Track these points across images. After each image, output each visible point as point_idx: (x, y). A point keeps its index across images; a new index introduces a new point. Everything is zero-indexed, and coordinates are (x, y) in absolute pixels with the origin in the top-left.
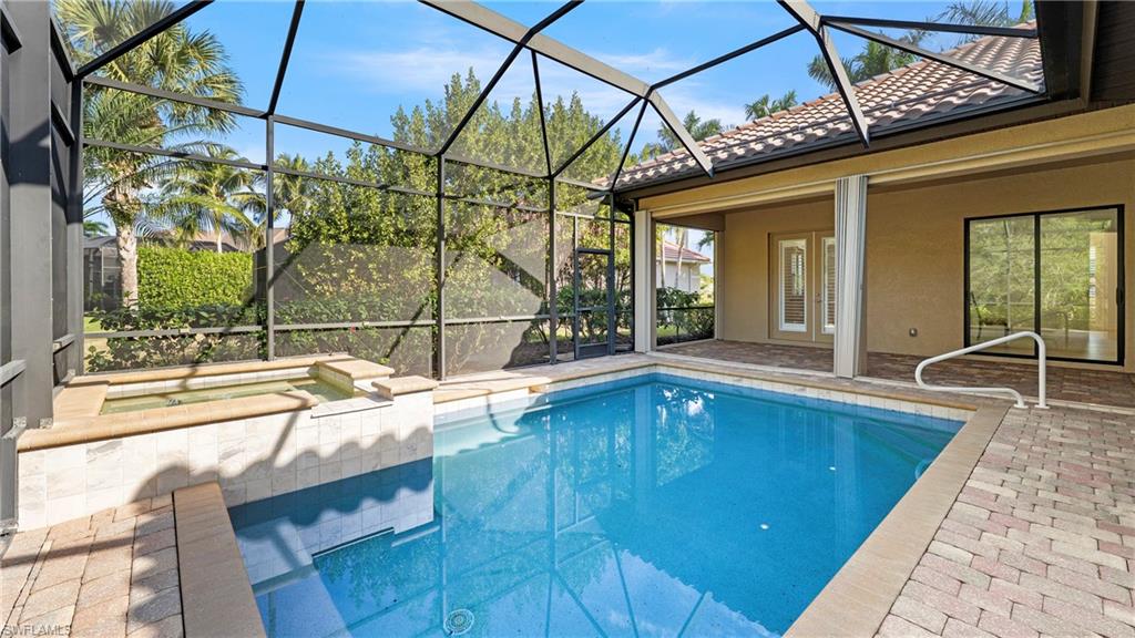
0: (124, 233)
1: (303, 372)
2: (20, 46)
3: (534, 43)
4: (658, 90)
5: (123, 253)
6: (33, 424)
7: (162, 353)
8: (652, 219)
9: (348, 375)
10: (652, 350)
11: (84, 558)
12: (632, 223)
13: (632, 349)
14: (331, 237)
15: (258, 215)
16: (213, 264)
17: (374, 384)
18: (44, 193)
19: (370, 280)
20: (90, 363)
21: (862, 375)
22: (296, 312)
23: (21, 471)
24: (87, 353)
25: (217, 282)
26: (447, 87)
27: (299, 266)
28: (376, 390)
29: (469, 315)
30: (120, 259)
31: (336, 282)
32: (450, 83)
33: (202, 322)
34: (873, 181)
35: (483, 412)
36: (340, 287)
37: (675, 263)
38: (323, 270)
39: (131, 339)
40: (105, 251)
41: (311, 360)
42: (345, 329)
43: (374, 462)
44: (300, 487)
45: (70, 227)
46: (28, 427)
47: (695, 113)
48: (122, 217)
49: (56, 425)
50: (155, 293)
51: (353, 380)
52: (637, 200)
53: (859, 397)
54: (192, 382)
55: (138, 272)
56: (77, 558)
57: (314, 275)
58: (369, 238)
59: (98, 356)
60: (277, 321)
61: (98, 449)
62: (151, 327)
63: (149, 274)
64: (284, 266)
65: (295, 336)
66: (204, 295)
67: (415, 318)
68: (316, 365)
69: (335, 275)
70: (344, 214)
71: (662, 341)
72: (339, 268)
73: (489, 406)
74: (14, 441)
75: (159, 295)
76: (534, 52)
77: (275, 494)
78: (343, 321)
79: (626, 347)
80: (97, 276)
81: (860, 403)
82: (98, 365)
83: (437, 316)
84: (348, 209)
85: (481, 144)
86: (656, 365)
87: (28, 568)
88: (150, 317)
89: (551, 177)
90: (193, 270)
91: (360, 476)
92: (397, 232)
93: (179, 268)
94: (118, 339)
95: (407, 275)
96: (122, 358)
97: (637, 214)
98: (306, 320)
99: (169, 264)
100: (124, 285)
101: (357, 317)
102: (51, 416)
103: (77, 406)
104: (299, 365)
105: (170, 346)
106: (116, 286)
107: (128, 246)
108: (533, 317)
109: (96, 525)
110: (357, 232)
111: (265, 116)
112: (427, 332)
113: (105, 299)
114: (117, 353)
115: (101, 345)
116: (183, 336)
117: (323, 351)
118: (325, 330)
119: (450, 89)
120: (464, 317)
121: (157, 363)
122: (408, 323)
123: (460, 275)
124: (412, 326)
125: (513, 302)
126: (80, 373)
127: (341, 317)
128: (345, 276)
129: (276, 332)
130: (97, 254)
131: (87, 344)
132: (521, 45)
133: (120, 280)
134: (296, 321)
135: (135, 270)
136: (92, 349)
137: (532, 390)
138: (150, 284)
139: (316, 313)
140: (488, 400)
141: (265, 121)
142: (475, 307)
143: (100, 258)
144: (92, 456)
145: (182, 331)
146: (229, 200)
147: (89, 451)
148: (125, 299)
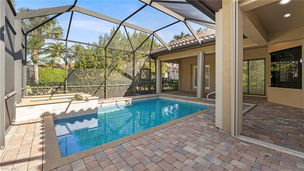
0: (35, 65)
1: (73, 96)
2: (16, 34)
3: (123, 24)
4: (156, 32)
5: (35, 70)
6: (18, 103)
7: (43, 92)
8: (160, 61)
9: (81, 96)
10: (160, 93)
11: (27, 124)
12: (156, 62)
13: (156, 93)
14: (82, 66)
15: (69, 59)
16: (58, 72)
17: (86, 98)
18: (20, 61)
19: (92, 76)
20: (28, 94)
21: (203, 98)
22: (73, 83)
23: (16, 111)
24: (27, 92)
25: (59, 77)
26: (111, 30)
27: (75, 73)
28: (86, 99)
29: (114, 84)
30: (34, 71)
31: (84, 77)
32: (112, 29)
33: (52, 85)
34: (205, 53)
35: (115, 105)
36: (85, 78)
37: (174, 71)
38: (81, 74)
39: (36, 89)
40: (31, 69)
41: (75, 94)
42: (84, 87)
43: (84, 113)
44: (69, 117)
45: (24, 66)
46: (17, 103)
47: (183, 32)
48: (35, 62)
49: (22, 103)
50: (43, 80)
51: (82, 97)
52: (157, 56)
53: (199, 102)
54: (52, 98)
55: (39, 74)
56: (26, 125)
57: (78, 75)
58: (91, 66)
59: (29, 93)
60: (68, 85)
61: (30, 107)
62: (41, 86)
63: (42, 75)
64: (71, 74)
65: (72, 89)
66: (55, 80)
67: (101, 85)
68: (76, 95)
69: (83, 75)
70: (85, 61)
71: (163, 91)
72: (84, 73)
73: (117, 104)
74: (15, 105)
75: (44, 80)
76: (124, 26)
77: (64, 118)
78: (84, 85)
79: (154, 92)
80: (29, 75)
81: (199, 104)
82: (29, 94)
83: (105, 84)
84: (87, 60)
85: (119, 44)
86: (159, 96)
87: (18, 126)
88: (40, 84)
89: (134, 52)
90: (53, 74)
91: (81, 116)
92: (98, 65)
93: (49, 73)
94: (33, 89)
95: (101, 75)
96: (34, 92)
97: (157, 60)
98: (75, 85)
99: (47, 72)
100: (35, 77)
101: (87, 84)
102: (21, 101)
103: (26, 101)
104: (72, 95)
105: (45, 91)
106: (33, 78)
107: (36, 68)
108: (130, 85)
109: (29, 121)
110: (88, 65)
111: (65, 40)
112: (103, 88)
113: (31, 81)
114: (33, 92)
115: (30, 90)
116: (47, 88)
117: (79, 92)
118: (79, 87)
119: (112, 31)
120: (113, 84)
121: (42, 94)
122: (100, 86)
123: (114, 75)
124: (101, 86)
125: (124, 81)
126: (26, 96)
127: (83, 85)
128: (86, 75)
129: (67, 87)
130: (29, 70)
131: (27, 90)
132: (120, 25)
133: (34, 76)
134: (72, 85)
135: (38, 74)
136: (28, 91)
137: (126, 101)
138: (42, 77)
139: (77, 84)
140: (116, 103)
141: (65, 41)
142: (115, 82)
143: (29, 71)
144: (28, 109)
145: (47, 87)
146: (62, 56)
147: (28, 108)
148: (35, 80)
